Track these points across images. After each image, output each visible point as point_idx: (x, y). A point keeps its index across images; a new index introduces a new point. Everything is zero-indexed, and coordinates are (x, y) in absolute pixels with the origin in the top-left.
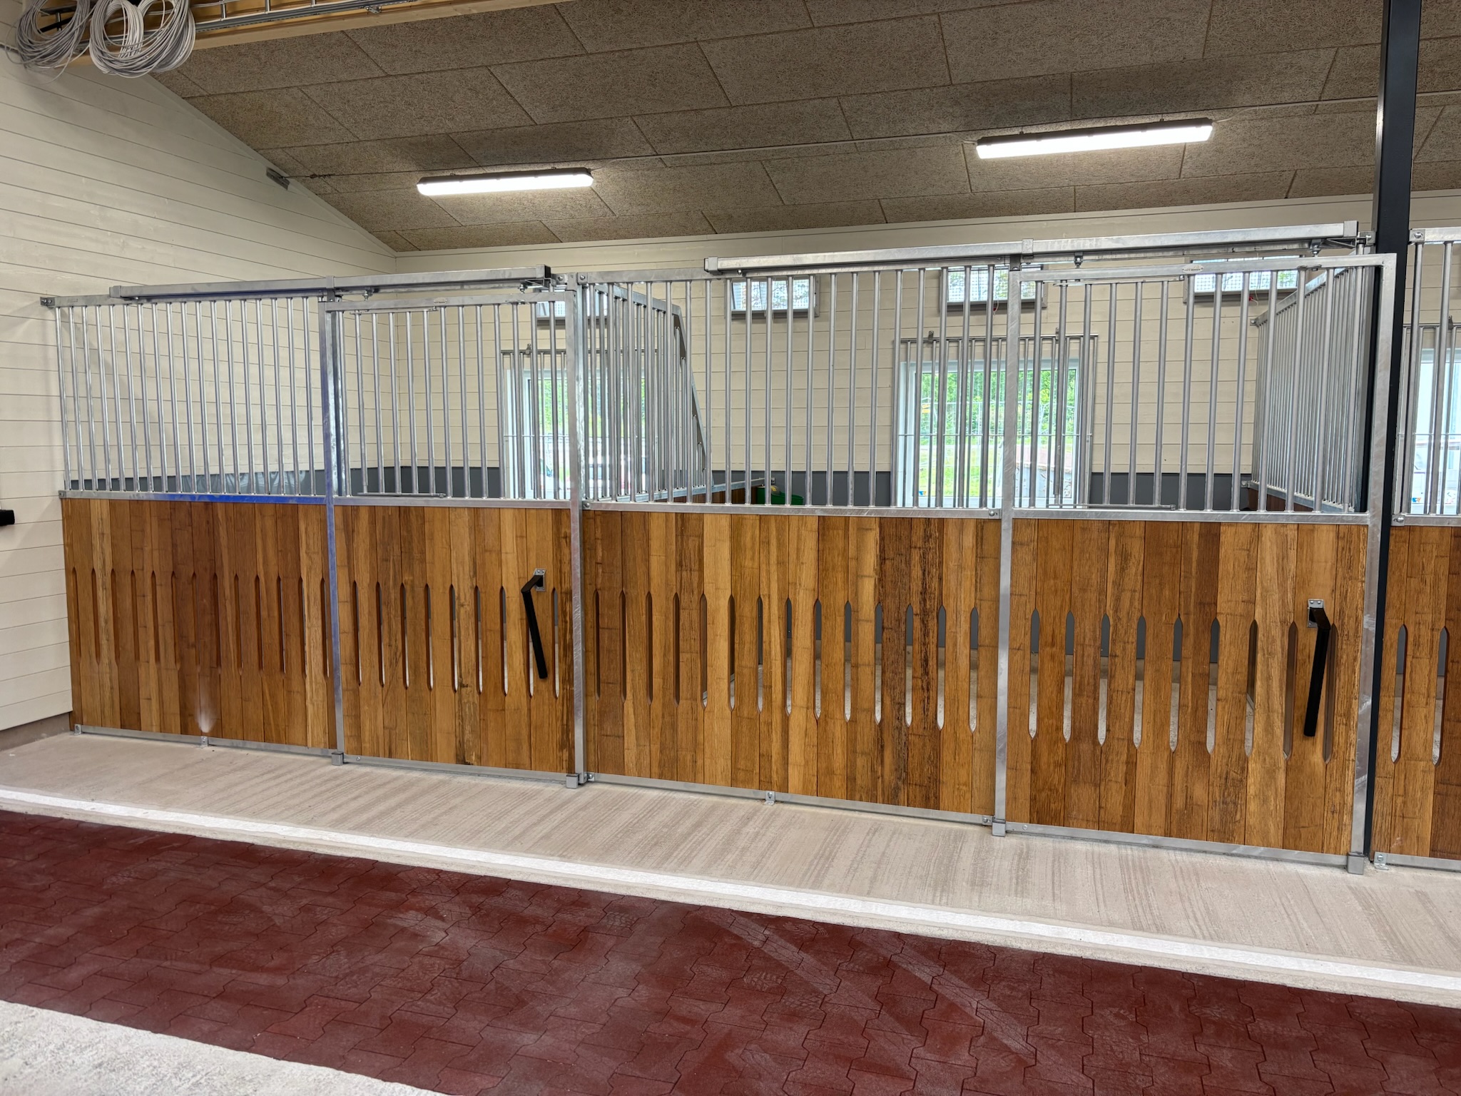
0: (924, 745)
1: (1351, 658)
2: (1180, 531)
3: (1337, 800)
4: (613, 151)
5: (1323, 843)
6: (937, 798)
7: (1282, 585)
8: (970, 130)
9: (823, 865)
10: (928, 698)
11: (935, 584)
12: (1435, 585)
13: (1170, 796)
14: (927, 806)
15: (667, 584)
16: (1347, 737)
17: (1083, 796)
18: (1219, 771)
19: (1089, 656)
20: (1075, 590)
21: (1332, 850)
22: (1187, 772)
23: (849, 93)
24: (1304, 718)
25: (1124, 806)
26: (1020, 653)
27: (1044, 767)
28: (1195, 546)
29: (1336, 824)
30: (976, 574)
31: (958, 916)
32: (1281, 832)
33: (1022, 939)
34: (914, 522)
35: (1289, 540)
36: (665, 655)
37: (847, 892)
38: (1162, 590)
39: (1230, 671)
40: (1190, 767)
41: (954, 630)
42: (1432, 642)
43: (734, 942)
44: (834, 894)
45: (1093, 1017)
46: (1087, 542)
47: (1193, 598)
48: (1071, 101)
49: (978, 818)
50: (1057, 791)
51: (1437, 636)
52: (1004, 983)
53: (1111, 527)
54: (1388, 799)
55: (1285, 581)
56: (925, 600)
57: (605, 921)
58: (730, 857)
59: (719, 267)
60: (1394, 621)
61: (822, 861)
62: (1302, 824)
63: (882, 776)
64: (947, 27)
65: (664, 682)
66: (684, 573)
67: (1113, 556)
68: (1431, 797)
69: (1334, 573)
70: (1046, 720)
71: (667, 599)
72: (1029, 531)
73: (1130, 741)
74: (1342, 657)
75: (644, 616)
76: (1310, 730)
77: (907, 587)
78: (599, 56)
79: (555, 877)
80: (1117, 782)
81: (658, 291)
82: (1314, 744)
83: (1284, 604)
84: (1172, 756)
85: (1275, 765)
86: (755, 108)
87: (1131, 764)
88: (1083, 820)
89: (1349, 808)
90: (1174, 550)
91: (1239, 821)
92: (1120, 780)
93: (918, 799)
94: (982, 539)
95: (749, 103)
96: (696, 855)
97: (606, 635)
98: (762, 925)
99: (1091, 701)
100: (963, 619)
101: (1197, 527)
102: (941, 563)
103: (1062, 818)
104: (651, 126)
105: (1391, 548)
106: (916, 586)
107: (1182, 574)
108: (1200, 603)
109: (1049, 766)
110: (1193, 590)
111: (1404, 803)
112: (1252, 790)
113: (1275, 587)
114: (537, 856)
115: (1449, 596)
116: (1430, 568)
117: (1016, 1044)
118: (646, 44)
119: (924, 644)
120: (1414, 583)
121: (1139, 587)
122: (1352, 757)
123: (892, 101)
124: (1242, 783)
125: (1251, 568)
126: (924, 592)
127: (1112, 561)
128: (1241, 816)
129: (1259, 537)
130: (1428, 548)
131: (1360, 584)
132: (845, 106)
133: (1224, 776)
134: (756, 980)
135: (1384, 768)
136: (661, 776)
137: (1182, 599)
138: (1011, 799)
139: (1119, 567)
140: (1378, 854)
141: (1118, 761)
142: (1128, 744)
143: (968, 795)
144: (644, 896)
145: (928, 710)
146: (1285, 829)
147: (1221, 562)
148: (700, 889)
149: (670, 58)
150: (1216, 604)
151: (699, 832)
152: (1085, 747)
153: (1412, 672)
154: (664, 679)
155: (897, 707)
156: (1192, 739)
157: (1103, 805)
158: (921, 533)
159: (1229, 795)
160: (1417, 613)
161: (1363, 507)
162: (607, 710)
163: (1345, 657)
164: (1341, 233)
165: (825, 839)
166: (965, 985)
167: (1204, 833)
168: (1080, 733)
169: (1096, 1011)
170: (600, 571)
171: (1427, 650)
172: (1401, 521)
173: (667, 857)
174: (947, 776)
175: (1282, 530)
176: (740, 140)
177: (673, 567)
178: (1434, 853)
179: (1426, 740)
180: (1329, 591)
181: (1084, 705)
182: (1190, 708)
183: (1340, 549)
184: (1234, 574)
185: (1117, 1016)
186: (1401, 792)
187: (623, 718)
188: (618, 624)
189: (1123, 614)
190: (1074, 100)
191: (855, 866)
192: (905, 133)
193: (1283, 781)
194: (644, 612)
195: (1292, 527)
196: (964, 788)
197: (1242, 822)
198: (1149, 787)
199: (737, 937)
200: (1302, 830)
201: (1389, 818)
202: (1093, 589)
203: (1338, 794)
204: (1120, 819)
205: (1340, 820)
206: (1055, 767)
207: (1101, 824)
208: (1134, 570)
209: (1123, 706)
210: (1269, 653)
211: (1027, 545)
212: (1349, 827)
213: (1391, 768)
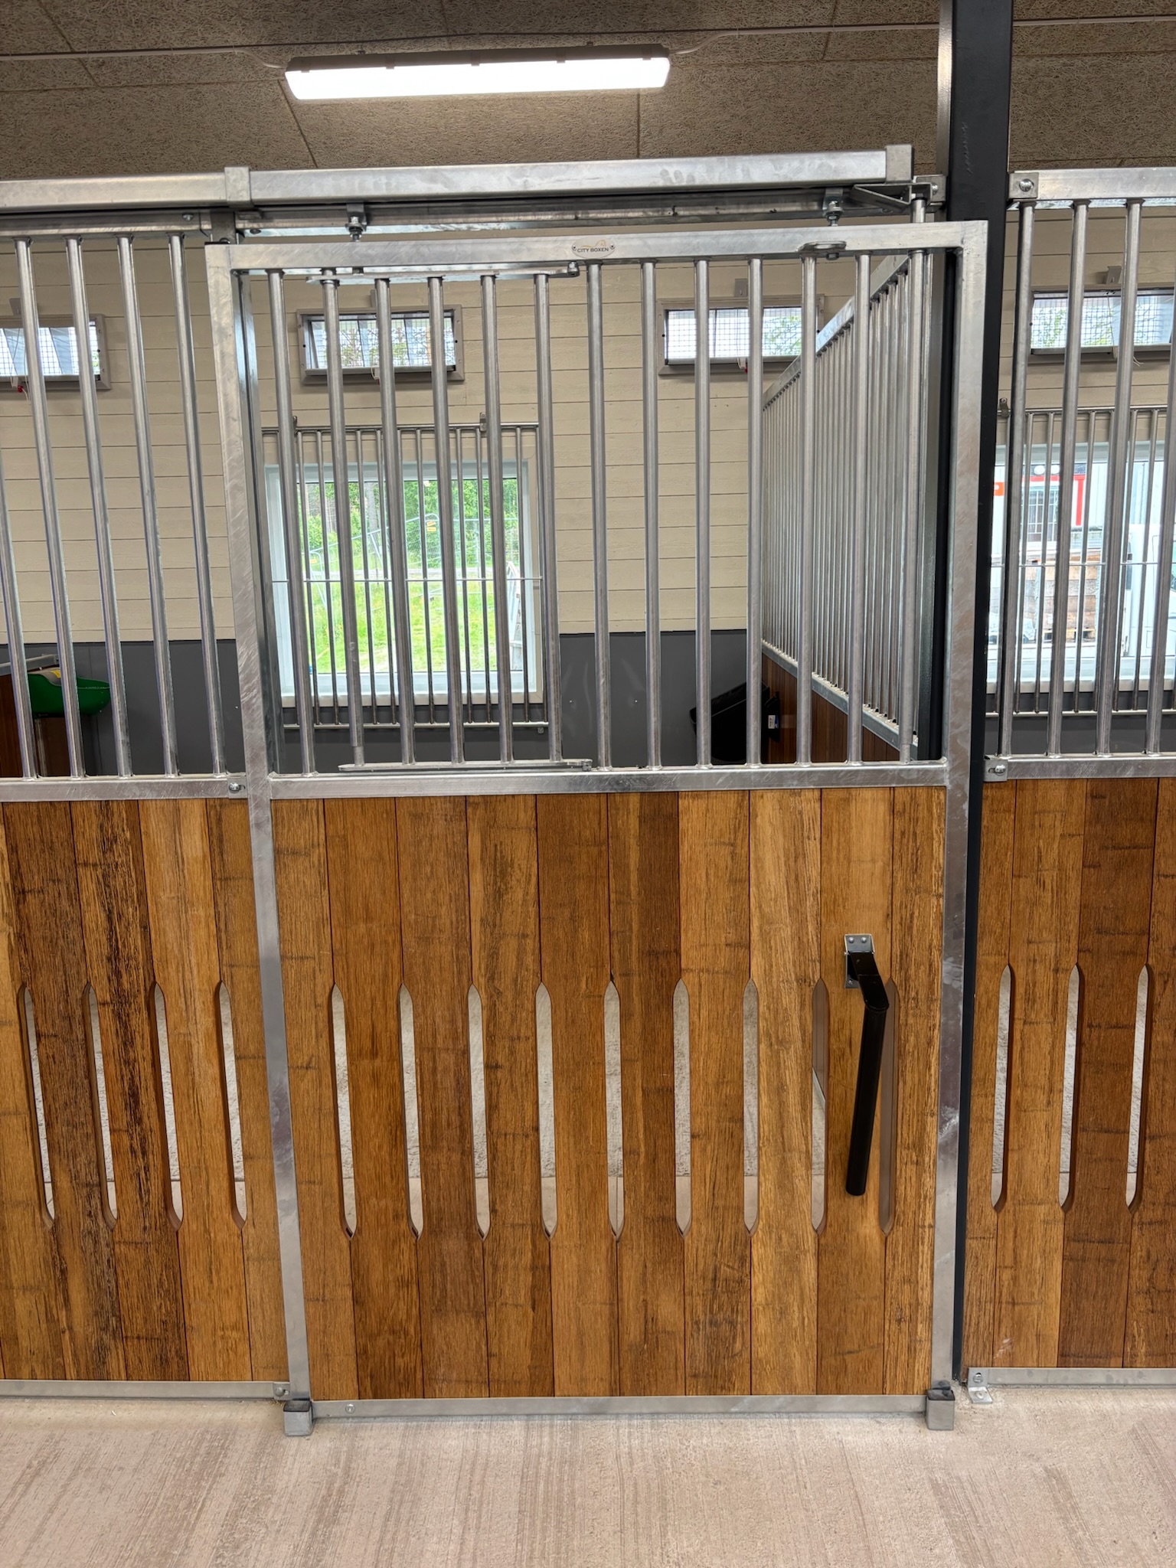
0: (147, 1262)
1: (923, 1040)
2: (603, 812)
3: (906, 1298)
5: (884, 1377)
6: (183, 1358)
7: (796, 910)
10: (147, 1169)
11: (135, 938)
12: (1060, 890)
13: (616, 1321)
14: (165, 1377)
16: (920, 1184)
17: (455, 1336)
18: (701, 1267)
19: (446, 1070)
20: (409, 939)
21: (900, 1388)
22: (644, 1274)
24: (845, 1158)
25: (534, 1350)
26: (311, 1074)
27: (377, 1289)
28: (633, 842)
29: (905, 1340)
30: (217, 914)
32: (812, 1364)
34: (77, 811)
35: (806, 818)
38: (575, 929)
39: (709, 1081)
40: (649, 1265)
41: (183, 1030)
42: (1056, 992)
46: (425, 843)
47: (634, 943)
49: (265, 1387)
50: (406, 1333)
51: (1065, 981)
53: (470, 810)
54: (987, 1275)
55: (801, 901)
56: (118, 974)
60: (992, 960)
62: (848, 1347)
63: (70, 1328)
67: (479, 866)
68: (1058, 1266)
69: (888, 881)
70: (373, 1201)
72: (306, 825)
73: (538, 1226)
74: (907, 1041)
76: (855, 1184)
77: (78, 949)
80: (516, 1306)
82: (863, 1203)
83: (801, 946)
84: (616, 1244)
85: (798, 1248)
87: (542, 1270)
88: (459, 1381)
89: (926, 1310)
90: (594, 850)
91: (740, 1354)
92: (522, 1301)
93: (146, 1365)
94: (221, 841)
99: (456, 1157)
100: (199, 1006)
101: (635, 801)
102: (142, 895)
103: (419, 1382)
105: (984, 823)
106: (97, 946)
107: (613, 896)
108: (649, 953)
109: (386, 1288)
110: (635, 927)
111: (1015, 1279)
112: (759, 1295)
113: (785, 913)
115: (1083, 907)
116: (1052, 857)
119: (127, 1062)
120: (1025, 886)
121: (532, 922)
122: (928, 1220)
124: (742, 1285)
125: (740, 880)
126: (114, 957)
127: (477, 877)
128: (743, 1344)
129: (750, 817)
130: (1048, 820)
131: (934, 901)
133: (711, 1276)
135: (979, 1222)
137: (616, 946)
138: (321, 1356)
139: (490, 889)
140: (975, 1372)
141: (516, 1267)
142: (533, 1234)
143: (243, 1347)
145: (148, 1191)
146: (820, 1358)
147: (683, 870)
150: (678, 953)
152: (453, 1245)
153: (1023, 1048)
155: (84, 1191)
156: (649, 1212)
157: (495, 1350)
158: (94, 833)
159: (720, 1308)
160: (1029, 942)
161: (931, 748)
163: (912, 1039)
164: (881, 174)
167: (681, 1382)
168: (440, 1219)
171: (1047, 1008)
172: (1002, 772)
174: (198, 1314)
175: (792, 801)
178: (1065, 1359)
179: (1048, 1167)
180: (879, 917)
181: (443, 1167)
182: (642, 1156)
183: (897, 835)
184: (709, 893)
186: (1009, 1261)
189: (505, 984)
193: (813, 1274)
195: (810, 795)
196: (235, 1334)
197: (746, 1355)
198: (577, 1309)
200: (848, 1358)
201: (990, 1307)
202: (444, 937)
203: (906, 1287)
204: (527, 1373)
205: (912, 1333)
206: (398, 1288)
207: (494, 1386)
208: (519, 895)
209: (517, 1163)
210: (780, 1042)
211: (308, 855)
212: (927, 1346)
213: (991, 1217)
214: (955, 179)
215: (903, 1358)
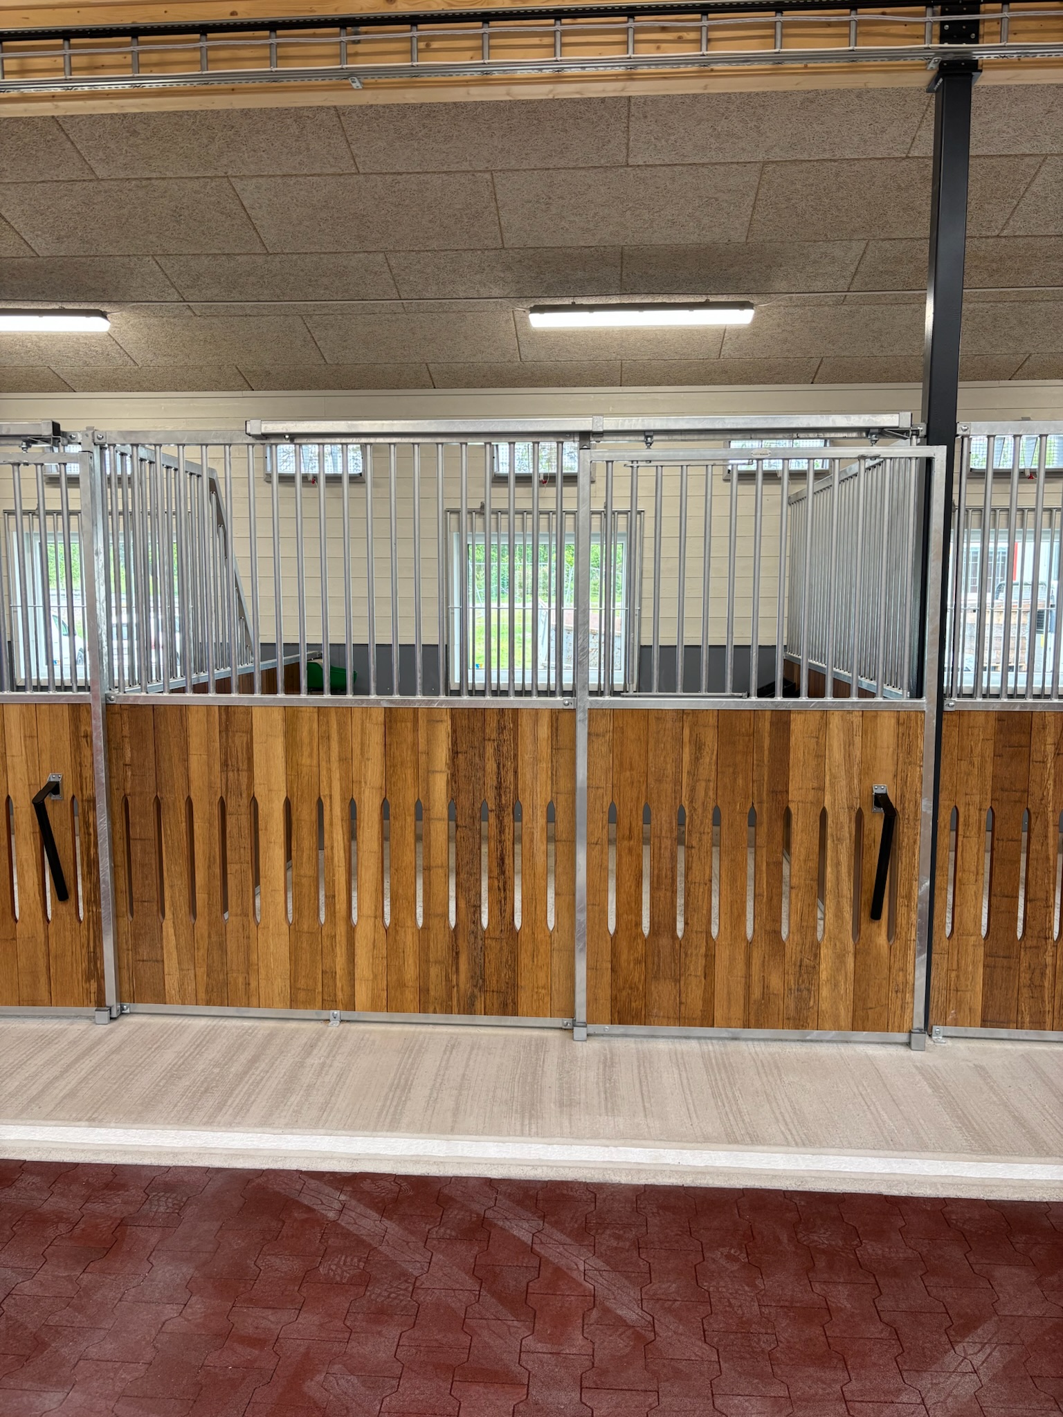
0: (501, 949)
1: (912, 841)
2: (752, 719)
3: (901, 979)
4: (132, 294)
5: (888, 1023)
6: (515, 1003)
7: (848, 771)
8: (521, 297)
9: (400, 1098)
10: (505, 899)
11: (511, 776)
12: (982, 768)
13: (748, 987)
14: (504, 1013)
15: (210, 787)
16: (909, 917)
17: (663, 992)
18: (793, 959)
19: (666, 848)
20: (651, 780)
21: (896, 1029)
22: (764, 962)
23: (397, 248)
24: (871, 902)
25: (704, 1000)
26: (598, 847)
27: (624, 964)
28: (766, 735)
29: (899, 1003)
30: (552, 766)
31: (550, 1148)
32: (850, 1014)
33: (620, 1170)
34: (487, 713)
35: (855, 726)
36: (209, 867)
37: (429, 1131)
38: (735, 779)
39: (802, 858)
40: (766, 956)
41: (530, 826)
42: (980, 821)
43: (306, 1216)
44: (416, 1135)
45: (705, 1263)
46: (662, 732)
47: (765, 786)
48: (621, 275)
49: (558, 1022)
50: (638, 989)
51: (984, 815)
52: (608, 1232)
53: (685, 717)
54: (943, 974)
55: (851, 767)
56: (500, 796)
57: (146, 1207)
58: (294, 1099)
59: (263, 431)
60: (947, 803)
61: (398, 1092)
62: (870, 1005)
63: (458, 985)
64: (499, 186)
65: (209, 898)
66: (231, 774)
67: (688, 745)
68: (981, 970)
69: (895, 758)
70: (625, 916)
71: (211, 804)
72: (604, 721)
73: (709, 933)
75: (184, 824)
76: (876, 914)
77: (482, 782)
78: (112, 183)
79: (83, 1151)
80: (696, 976)
81: (192, 454)
82: (879, 926)
83: (851, 791)
84: (750, 945)
85: (844, 950)
86: (295, 257)
87: (710, 957)
88: (664, 1017)
89: (911, 988)
90: (747, 738)
91: (813, 1007)
92: (699, 974)
93: (496, 1006)
94: (557, 730)
95: (287, 251)
96: (254, 1101)
97: (139, 847)
98: (337, 1189)
99: (669, 894)
100: (539, 813)
101: (768, 715)
102: (516, 756)
103: (643, 1016)
104: (176, 267)
105: (943, 732)
106: (491, 781)
107: (755, 762)
108: (773, 792)
109: (629, 964)
110: (766, 778)
111: (958, 977)
112: (824, 975)
113: (843, 773)
114: (59, 1123)
115: (994, 777)
116: (978, 750)
117: (631, 1314)
118: (169, 174)
119: (500, 842)
120: (964, 765)
121: (713, 774)
122: (913, 937)
123: (442, 261)
124: (814, 969)
125: (820, 756)
126: (499, 787)
127: (687, 750)
128: (814, 1002)
129: (827, 724)
130: (976, 731)
131: (918, 769)
132: (393, 263)
133: (798, 964)
134: (334, 1267)
135: (940, 944)
136: (208, 1003)
137: (755, 788)
138: (592, 1001)
139: (693, 757)
140: (936, 1029)
141: (697, 955)
142: (706, 937)
143: (547, 999)
144: (194, 1165)
145: (505, 911)
146: (854, 1011)
147: (792, 750)
148: (261, 1146)
149: (196, 192)
150: (787, 792)
151: (257, 1068)
152: (665, 941)
153: (963, 850)
154: (209, 894)
155: (472, 910)
156: (768, 928)
157: (684, 1000)
158: (494, 724)
159: (803, 982)
160: (966, 795)
161: (918, 692)
162: (143, 932)
163: (906, 840)
164: (896, 424)
165: (399, 1065)
166: (568, 1241)
167: (781, 1022)
168: (659, 927)
169: (707, 1255)
170: (129, 773)
171: (975, 830)
172: (953, 707)
173: (220, 1108)
174: (524, 981)
175: (848, 717)
176: (278, 291)
177: (217, 767)
178: (985, 1023)
179: (975, 915)
180: (891, 776)
181: (663, 899)
182: (765, 897)
183: (900, 735)
184: (804, 762)
185: (729, 1257)
186: (955, 967)
187: (162, 939)
188: (151, 832)
189: (698, 805)
190: (624, 274)
191: (435, 1095)
192: (455, 296)
193: (852, 965)
194: (184, 819)
195: (856, 713)
196: (543, 991)
197: (816, 1008)
198: (728, 979)
199: (309, 1209)
200: (869, 1011)
201: (944, 992)
202: (668, 780)
203: (901, 973)
204: (700, 1013)
205: (903, 999)
206: (635, 964)
207: (682, 1020)
208: (708, 760)
209: (700, 898)
210: (838, 840)
211: (604, 736)
212: (911, 1005)
213: (946, 943)
214: (931, 425)
215: (898, 1012)
